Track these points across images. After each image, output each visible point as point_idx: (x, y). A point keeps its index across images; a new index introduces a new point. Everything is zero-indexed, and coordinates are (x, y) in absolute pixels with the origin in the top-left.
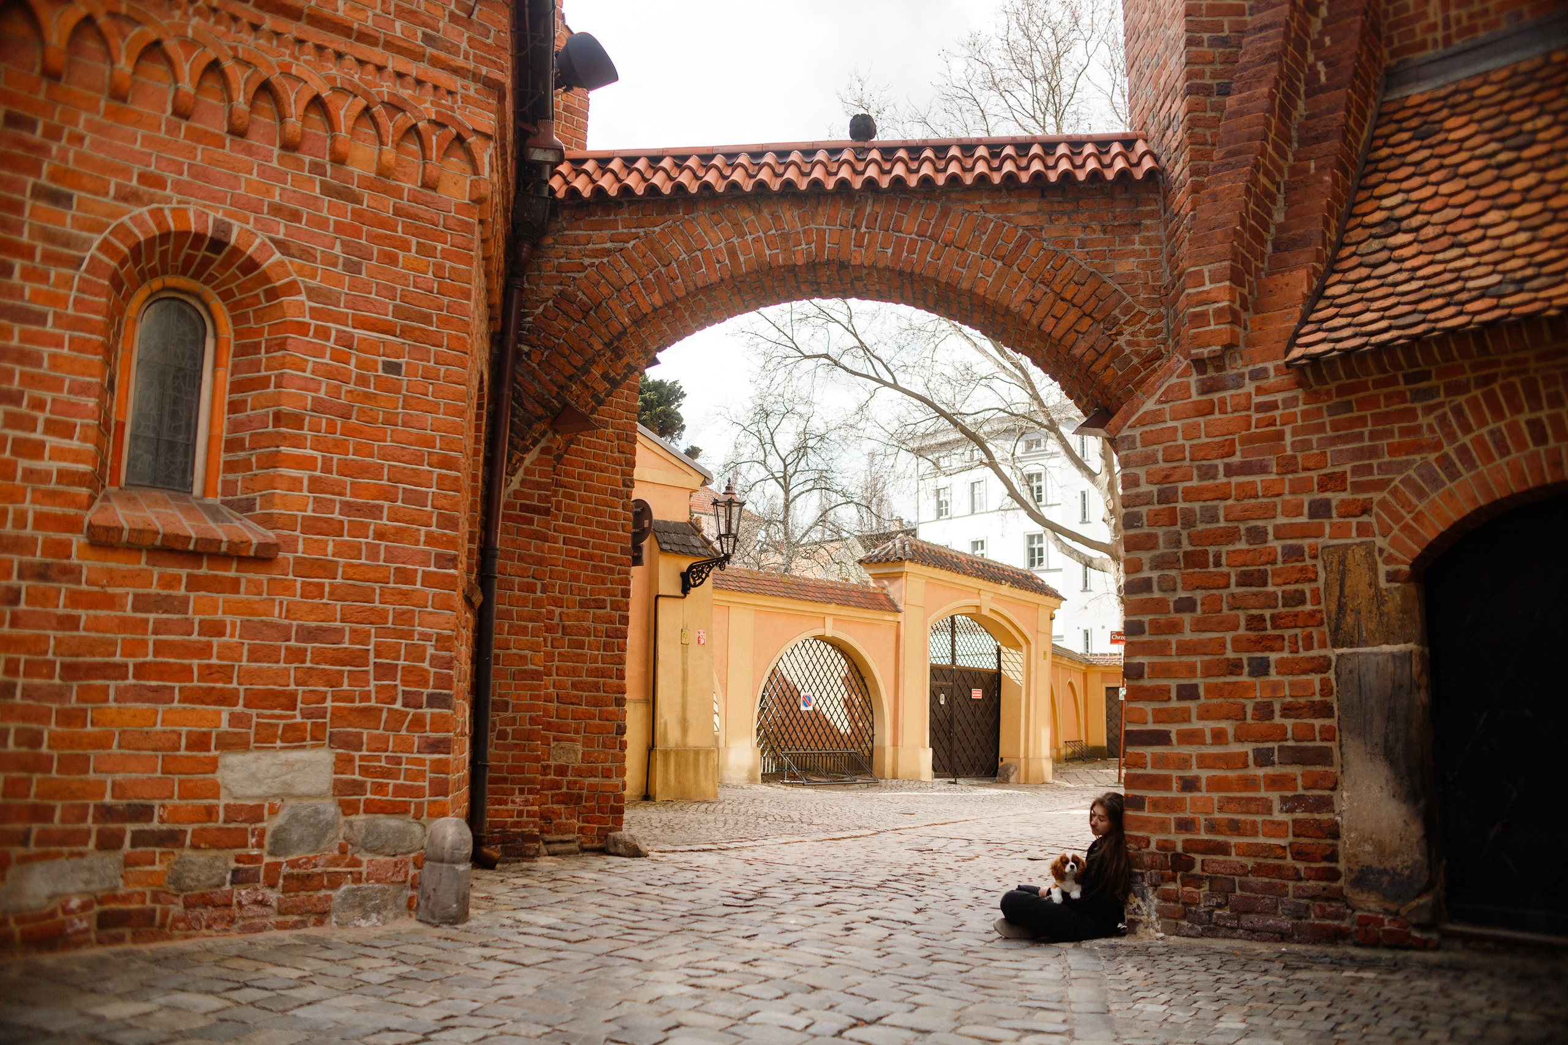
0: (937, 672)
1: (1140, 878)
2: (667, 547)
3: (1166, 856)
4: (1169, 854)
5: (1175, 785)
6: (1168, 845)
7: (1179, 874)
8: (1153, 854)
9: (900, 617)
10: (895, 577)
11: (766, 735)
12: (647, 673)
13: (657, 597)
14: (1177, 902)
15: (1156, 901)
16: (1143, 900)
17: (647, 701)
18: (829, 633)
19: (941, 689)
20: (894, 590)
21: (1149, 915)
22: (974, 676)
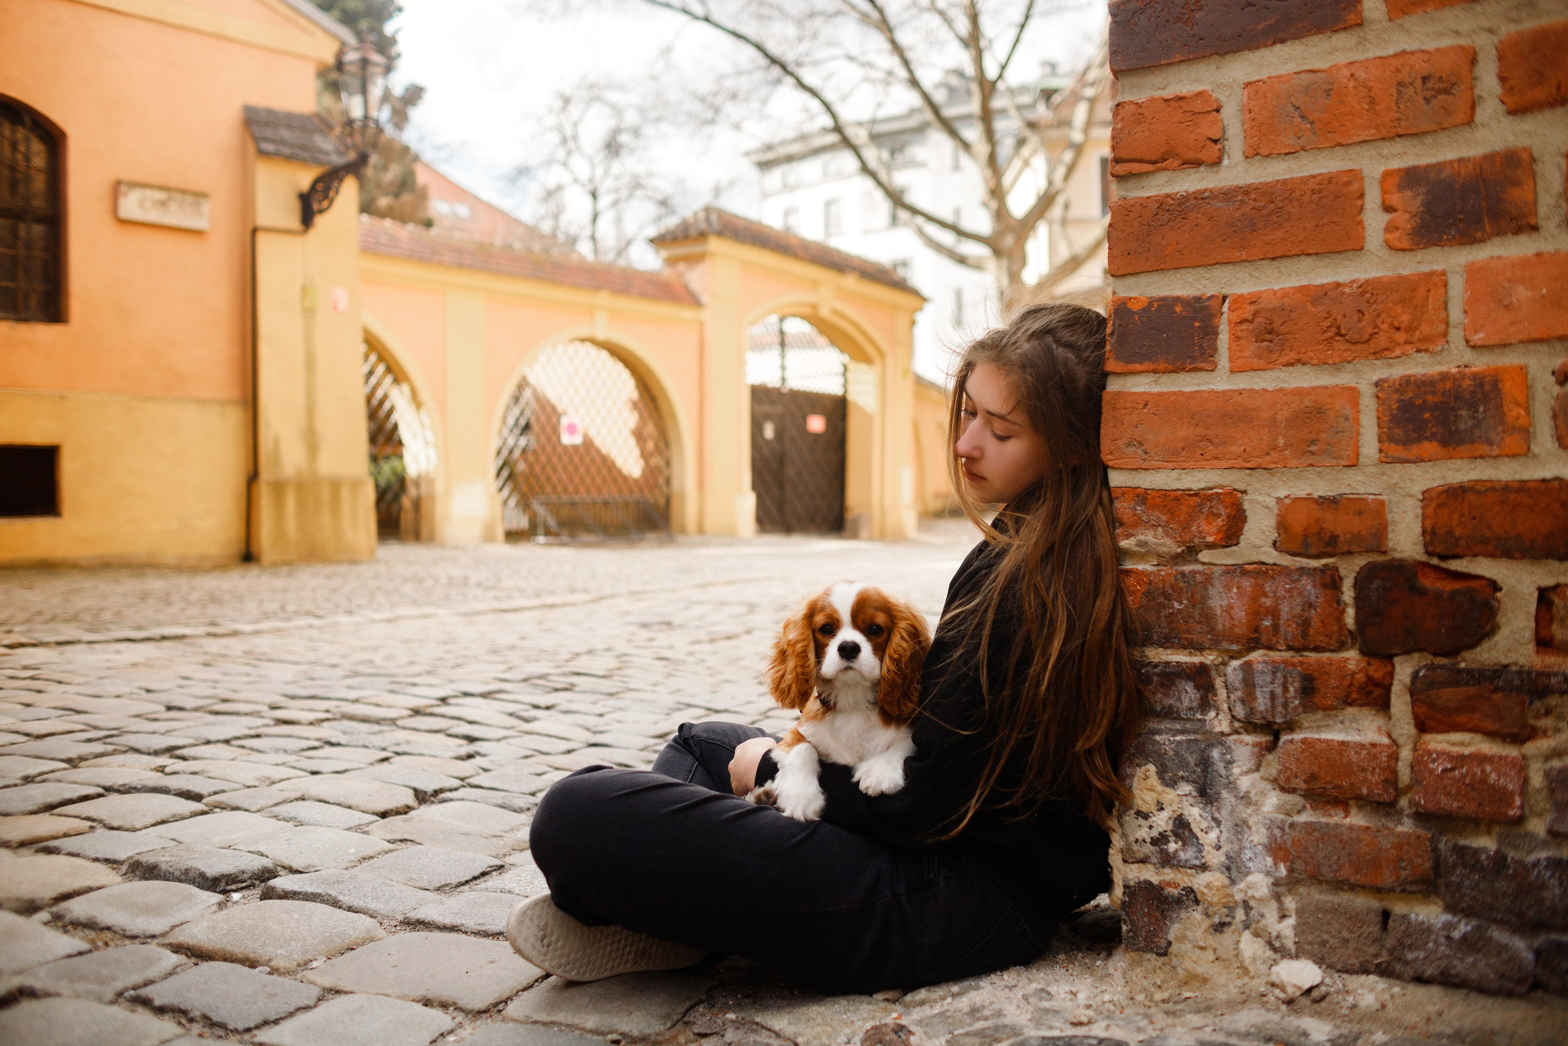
0: (760, 395)
1: (1188, 694)
2: (269, 147)
3: (1331, 582)
4: (1349, 570)
5: (1375, 221)
6: (1343, 525)
7: (1404, 670)
8: (1262, 571)
9: (705, 315)
10: (694, 260)
11: (510, 477)
12: (243, 356)
13: (255, 231)
14: (1386, 807)
15: (1272, 801)
16: (1206, 794)
17: (243, 402)
18: (601, 334)
19: (768, 417)
20: (695, 278)
21: (1233, 868)
22: (812, 402)
